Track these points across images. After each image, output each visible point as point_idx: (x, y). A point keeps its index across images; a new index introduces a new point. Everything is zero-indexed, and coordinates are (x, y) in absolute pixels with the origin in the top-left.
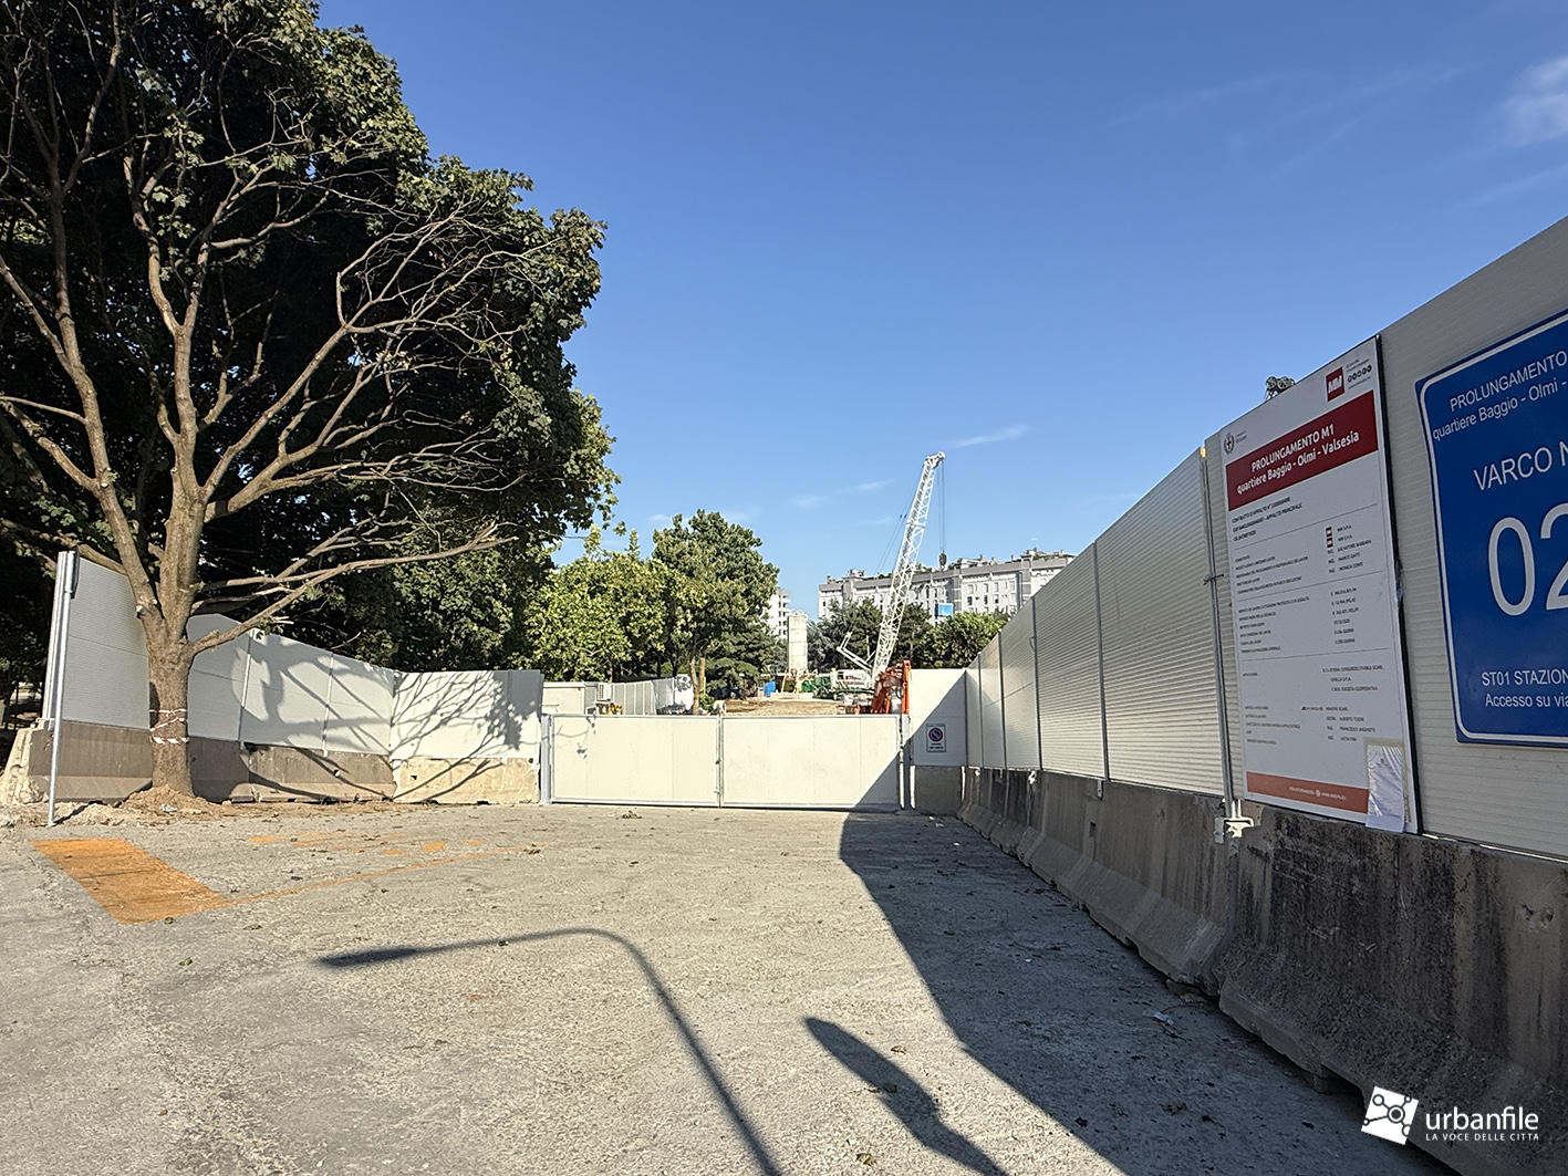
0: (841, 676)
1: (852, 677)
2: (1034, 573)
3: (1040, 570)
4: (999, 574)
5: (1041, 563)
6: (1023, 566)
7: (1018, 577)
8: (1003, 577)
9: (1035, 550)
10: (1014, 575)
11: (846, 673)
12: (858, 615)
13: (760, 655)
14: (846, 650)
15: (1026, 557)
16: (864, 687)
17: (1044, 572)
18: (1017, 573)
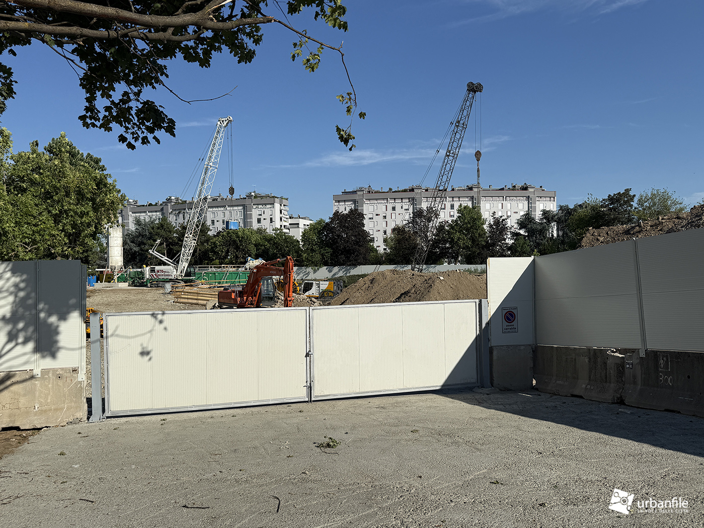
0: (153, 270)
1: (162, 271)
2: (254, 207)
3: (258, 205)
4: (232, 206)
5: (258, 200)
6: (248, 201)
7: (244, 208)
8: (235, 208)
9: (254, 192)
10: (241, 208)
11: (157, 268)
12: (158, 228)
13: (88, 256)
14: (155, 252)
15: (249, 196)
16: (173, 278)
17: (260, 206)
18: (244, 206)
